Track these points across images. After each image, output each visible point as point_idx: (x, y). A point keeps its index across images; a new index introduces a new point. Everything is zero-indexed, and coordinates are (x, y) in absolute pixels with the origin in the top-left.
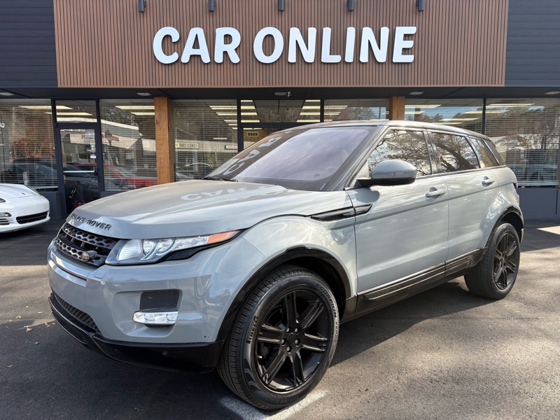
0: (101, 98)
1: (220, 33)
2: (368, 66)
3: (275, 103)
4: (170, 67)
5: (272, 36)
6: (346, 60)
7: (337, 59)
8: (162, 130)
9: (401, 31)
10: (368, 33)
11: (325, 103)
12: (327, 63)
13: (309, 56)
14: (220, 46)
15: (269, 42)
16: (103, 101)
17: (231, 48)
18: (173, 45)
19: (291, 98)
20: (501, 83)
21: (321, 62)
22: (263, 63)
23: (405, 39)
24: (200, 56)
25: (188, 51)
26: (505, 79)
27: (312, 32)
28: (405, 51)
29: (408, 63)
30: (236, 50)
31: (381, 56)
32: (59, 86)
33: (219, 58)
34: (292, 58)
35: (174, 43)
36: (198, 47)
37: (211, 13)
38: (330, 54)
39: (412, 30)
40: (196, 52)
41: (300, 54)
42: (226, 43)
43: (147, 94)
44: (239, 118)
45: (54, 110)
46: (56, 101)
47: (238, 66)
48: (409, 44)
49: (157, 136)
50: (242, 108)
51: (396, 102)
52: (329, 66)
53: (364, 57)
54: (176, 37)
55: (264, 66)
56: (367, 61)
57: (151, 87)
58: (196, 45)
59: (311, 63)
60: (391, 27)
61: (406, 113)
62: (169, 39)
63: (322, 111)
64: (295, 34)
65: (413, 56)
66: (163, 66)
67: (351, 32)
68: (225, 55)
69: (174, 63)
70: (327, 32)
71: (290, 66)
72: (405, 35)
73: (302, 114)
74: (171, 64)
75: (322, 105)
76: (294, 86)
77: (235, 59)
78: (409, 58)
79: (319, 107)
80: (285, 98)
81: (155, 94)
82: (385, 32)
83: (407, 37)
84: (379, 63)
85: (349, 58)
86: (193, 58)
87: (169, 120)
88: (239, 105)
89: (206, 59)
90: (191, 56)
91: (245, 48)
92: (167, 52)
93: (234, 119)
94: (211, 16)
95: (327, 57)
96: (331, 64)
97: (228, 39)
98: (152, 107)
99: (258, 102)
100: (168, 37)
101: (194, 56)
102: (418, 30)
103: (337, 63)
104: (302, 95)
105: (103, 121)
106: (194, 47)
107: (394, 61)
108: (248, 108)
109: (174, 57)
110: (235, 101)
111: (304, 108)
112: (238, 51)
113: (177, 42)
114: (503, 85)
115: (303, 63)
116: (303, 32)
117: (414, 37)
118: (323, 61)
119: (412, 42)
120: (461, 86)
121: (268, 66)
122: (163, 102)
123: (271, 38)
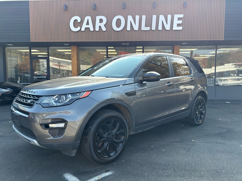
0: (49, 46)
1: (98, 18)
2: (162, 32)
3: (124, 48)
4: (77, 33)
5: (120, 19)
6: (152, 29)
7: (148, 29)
8: (74, 60)
9: (176, 17)
10: (162, 18)
11: (144, 48)
13: (136, 28)
14: (98, 24)
15: (119, 21)
16: (50, 48)
17: (102, 25)
18: (78, 23)
19: (129, 46)
20: (222, 39)
22: (116, 31)
24: (89, 28)
25: (84, 26)
26: (224, 37)
27: (137, 17)
28: (178, 25)
29: (180, 30)
30: (104, 25)
31: (168, 27)
32: (31, 41)
33: (97, 29)
34: (129, 28)
35: (79, 23)
37: (94, 10)
39: (181, 16)
40: (87, 26)
41: (132, 28)
43: (68, 44)
44: (107, 55)
45: (30, 52)
46: (31, 48)
47: (105, 32)
48: (180, 22)
49: (72, 62)
50: (109, 50)
51: (176, 47)
52: (145, 32)
53: (160, 28)
54: (79, 20)
56: (161, 29)
57: (69, 41)
58: (88, 24)
59: (137, 31)
60: (172, 15)
62: (77, 21)
64: (130, 18)
65: (182, 27)
66: (74, 33)
67: (154, 17)
68: (100, 27)
69: (79, 31)
70: (144, 17)
71: (128, 32)
72: (178, 18)
74: (77, 31)
76: (129, 40)
77: (104, 29)
78: (180, 28)
79: (142, 50)
80: (126, 46)
81: (70, 45)
82: (169, 17)
83: (179, 19)
84: (167, 30)
85: (154, 28)
86: (86, 29)
87: (77, 55)
88: (107, 49)
89: (92, 29)
90: (85, 28)
91: (108, 25)
92: (75, 27)
93: (105, 56)
94: (94, 11)
95: (144, 28)
97: (101, 21)
98: (70, 50)
100: (76, 20)
101: (87, 28)
102: (184, 16)
104: (134, 44)
106: (87, 25)
107: (173, 29)
108: (112, 51)
109: (78, 29)
110: (105, 47)
111: (137, 50)
112: (105, 25)
115: (133, 31)
116: (133, 17)
117: (182, 19)
118: (142, 29)
119: (182, 21)
120: (204, 40)
121: (118, 32)
122: (75, 48)
123: (119, 20)
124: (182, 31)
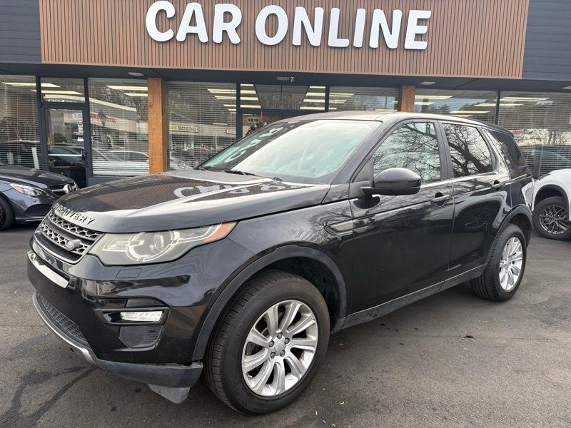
0: (90, 77)
1: (220, 9)
2: (377, 51)
3: (278, 88)
4: (164, 45)
5: (275, 15)
6: (355, 45)
7: (344, 43)
8: (156, 114)
9: (414, 15)
10: (379, 16)
11: (331, 90)
12: (334, 48)
13: (315, 39)
14: (219, 25)
15: (272, 21)
16: (92, 80)
17: (231, 28)
18: (167, 20)
19: (295, 84)
20: (518, 76)
21: (328, 46)
22: (265, 45)
23: (418, 24)
24: (197, 34)
25: (184, 29)
26: (523, 71)
27: (319, 13)
28: (419, 37)
29: (421, 50)
30: (236, 29)
31: (392, 41)
32: (43, 62)
33: (217, 38)
34: (297, 40)
35: (169, 19)
36: (195, 25)
38: (338, 38)
39: (426, 14)
40: (193, 30)
41: (305, 38)
42: (225, 21)
43: (140, 74)
44: (238, 102)
45: (39, 88)
46: (42, 79)
47: (238, 47)
48: (423, 29)
49: (150, 119)
50: (242, 92)
51: (406, 92)
52: (336, 50)
53: (374, 43)
54: (171, 13)
55: (266, 48)
56: (377, 46)
57: (143, 66)
58: (193, 22)
59: (317, 47)
60: (404, 11)
61: (416, 103)
62: (164, 14)
63: (327, 98)
64: (301, 14)
65: (426, 43)
66: (157, 45)
67: (361, 14)
68: (225, 34)
69: (169, 41)
70: (335, 13)
71: (294, 48)
72: (419, 19)
73: (305, 100)
74: (166, 42)
75: (327, 92)
76: (297, 70)
77: (235, 38)
78: (422, 45)
79: (324, 94)
80: (287, 83)
81: (148, 75)
82: (397, 15)
83: (421, 21)
84: (390, 49)
85: (358, 42)
86: (189, 37)
87: (163, 103)
88: (239, 89)
89: (204, 38)
90: (187, 34)
91: (246, 28)
92: (161, 28)
93: (233, 104)
95: (334, 41)
96: (338, 48)
97: (228, 16)
98: (145, 89)
99: (259, 87)
100: (162, 12)
101: (191, 34)
102: (433, 15)
103: (345, 48)
104: (306, 80)
105: (91, 100)
106: (190, 25)
107: (406, 47)
108: (249, 93)
109: (168, 35)
110: (234, 85)
111: (308, 94)
112: (239, 30)
113: (173, 18)
114: (520, 78)
115: (308, 46)
116: (309, 12)
117: (428, 22)
118: (329, 44)
119: (426, 27)
120: (476, 76)
121: (270, 49)
122: (158, 84)
123: (274, 17)
124: (426, 53)
